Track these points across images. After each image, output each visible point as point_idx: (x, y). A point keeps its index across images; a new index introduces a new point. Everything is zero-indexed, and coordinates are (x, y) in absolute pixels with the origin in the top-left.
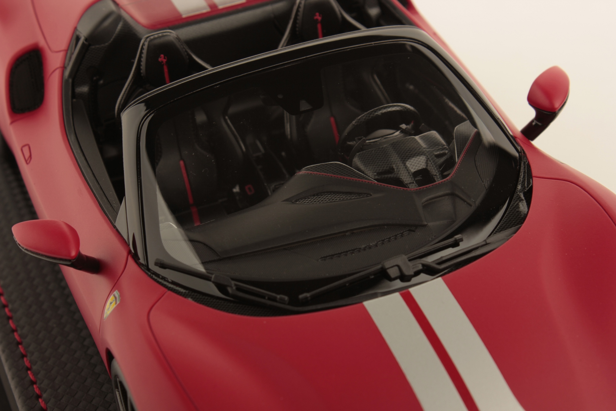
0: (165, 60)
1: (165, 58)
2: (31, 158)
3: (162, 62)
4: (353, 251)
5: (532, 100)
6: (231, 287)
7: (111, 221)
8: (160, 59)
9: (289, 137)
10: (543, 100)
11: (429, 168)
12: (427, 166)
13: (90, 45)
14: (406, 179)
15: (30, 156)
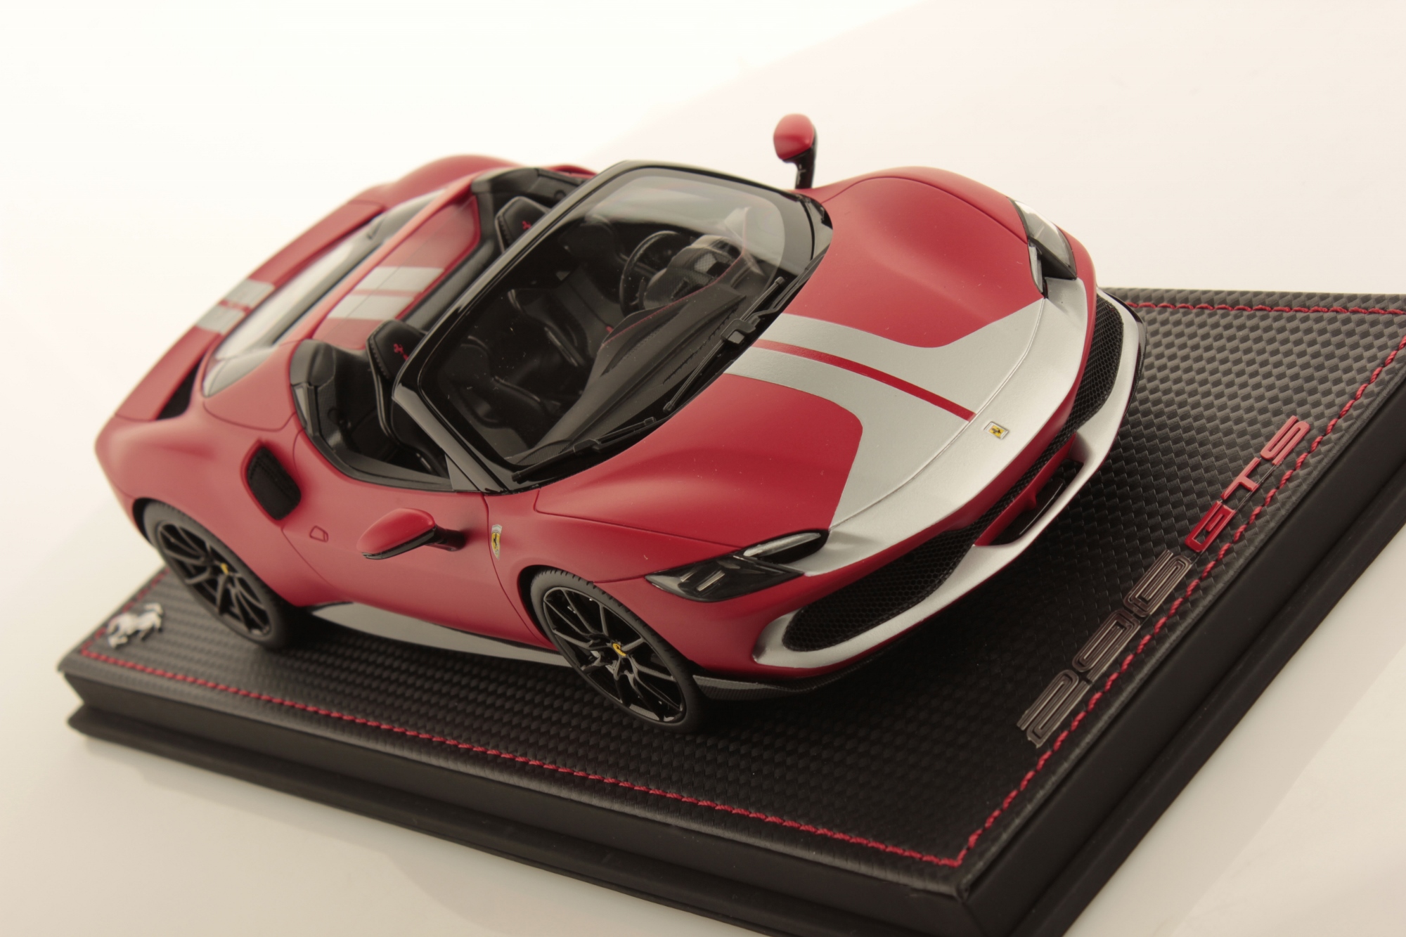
0: (401, 349)
1: (399, 347)
2: (327, 535)
3: (399, 352)
4: (691, 356)
5: (785, 156)
6: (596, 444)
7: (449, 491)
8: (396, 350)
9: (576, 364)
10: (790, 147)
11: (720, 261)
12: (716, 259)
13: (316, 388)
14: (701, 280)
15: (325, 532)
